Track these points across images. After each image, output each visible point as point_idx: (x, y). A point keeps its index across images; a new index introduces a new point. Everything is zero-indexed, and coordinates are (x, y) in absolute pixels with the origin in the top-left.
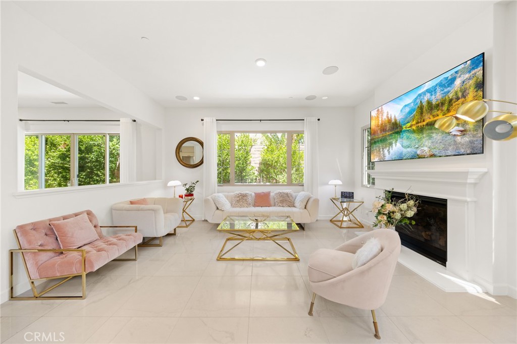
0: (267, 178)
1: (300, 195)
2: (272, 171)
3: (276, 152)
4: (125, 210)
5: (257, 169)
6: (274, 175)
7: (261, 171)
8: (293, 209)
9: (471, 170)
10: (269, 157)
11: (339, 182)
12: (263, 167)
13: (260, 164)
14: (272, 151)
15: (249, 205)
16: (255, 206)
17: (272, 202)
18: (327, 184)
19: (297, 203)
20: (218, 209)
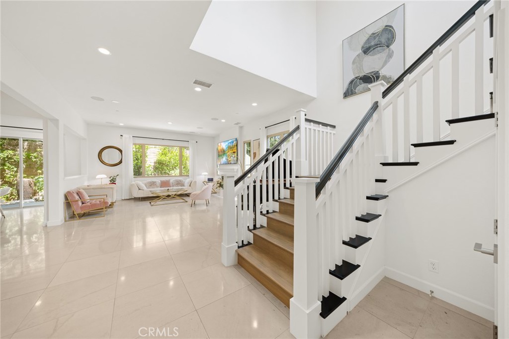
0: (161, 173)
1: (187, 181)
2: (165, 168)
3: (169, 155)
4: (93, 189)
5: (153, 167)
6: (167, 171)
7: (156, 168)
8: (184, 187)
9: (235, 168)
10: (163, 158)
11: (206, 173)
12: (157, 165)
13: (155, 163)
14: (165, 154)
15: (158, 187)
16: (161, 187)
17: (171, 185)
18: (201, 175)
19: (186, 185)
20: (140, 189)
